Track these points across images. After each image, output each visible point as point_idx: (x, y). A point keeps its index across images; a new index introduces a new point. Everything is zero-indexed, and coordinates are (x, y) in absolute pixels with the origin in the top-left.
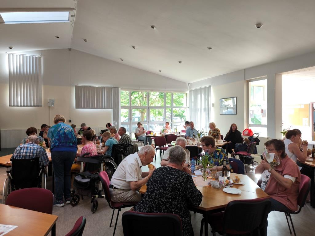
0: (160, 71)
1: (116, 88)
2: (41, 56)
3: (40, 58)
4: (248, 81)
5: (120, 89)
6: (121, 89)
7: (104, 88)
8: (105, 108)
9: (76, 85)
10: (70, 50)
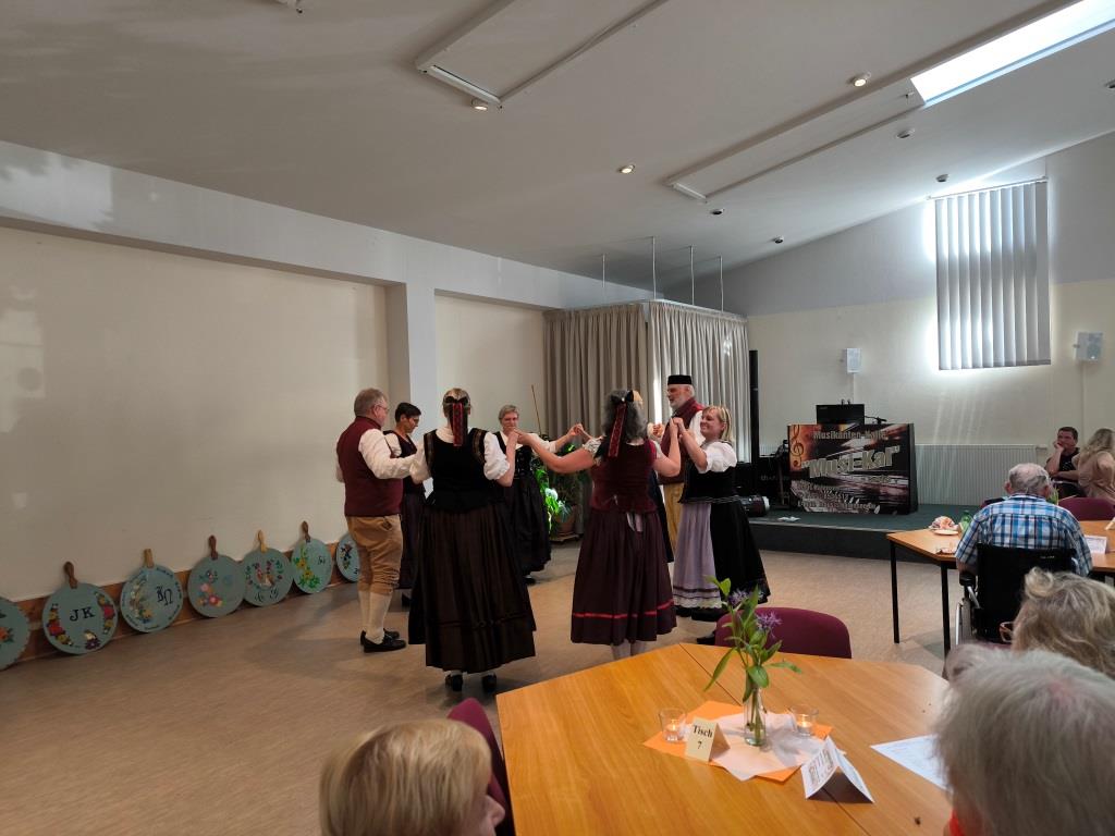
2: (1044, 178)
3: (1041, 186)
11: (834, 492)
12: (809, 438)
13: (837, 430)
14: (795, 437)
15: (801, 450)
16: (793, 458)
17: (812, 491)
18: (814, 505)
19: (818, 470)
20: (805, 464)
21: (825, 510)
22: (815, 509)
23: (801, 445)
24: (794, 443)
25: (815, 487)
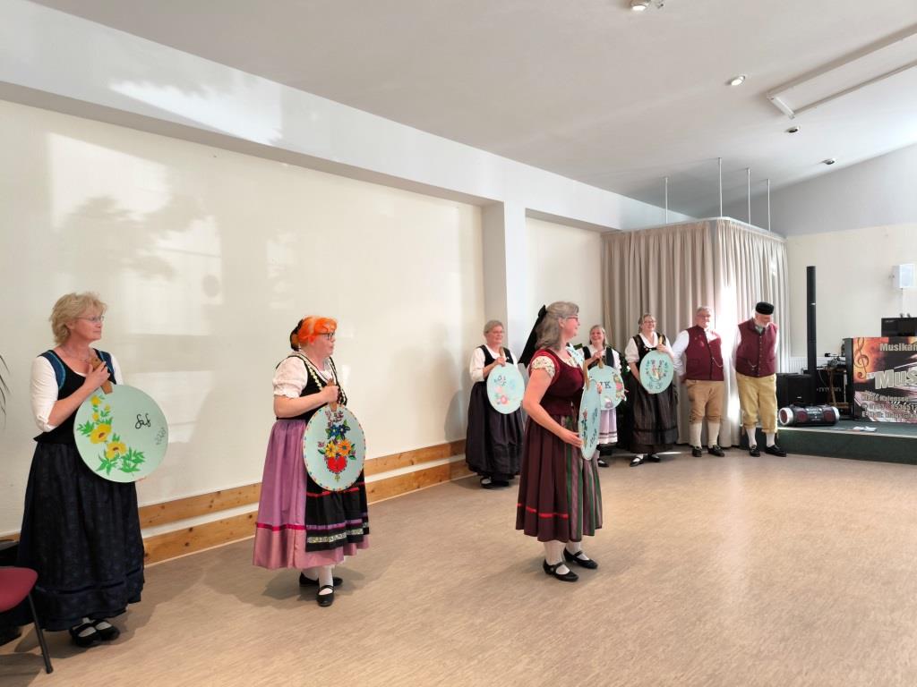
11: (902, 403)
12: (875, 350)
13: (907, 343)
14: (859, 350)
15: (865, 361)
16: (856, 370)
17: (879, 402)
18: (879, 414)
19: (884, 382)
20: (870, 376)
21: (892, 420)
22: (881, 420)
23: (866, 357)
24: (859, 354)
25: (882, 398)
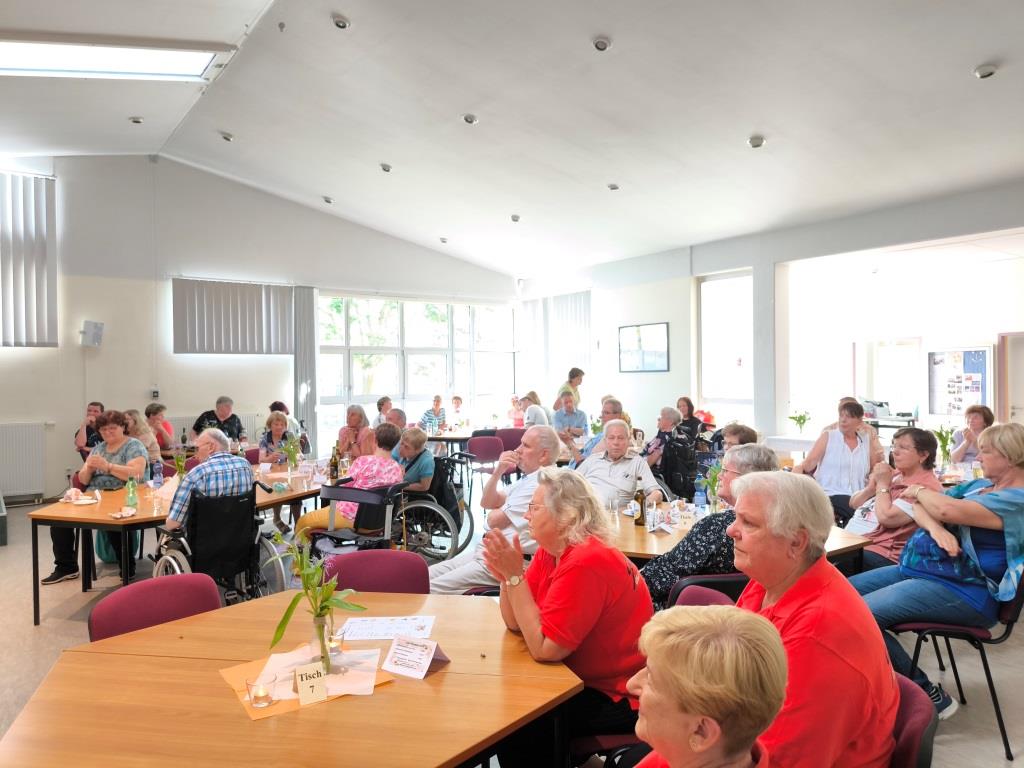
0: (444, 241)
1: (306, 290)
2: (53, 176)
3: (50, 183)
4: (700, 280)
5: (316, 291)
6: (321, 290)
7: (268, 288)
8: (269, 352)
9: (176, 275)
10: (154, 159)
